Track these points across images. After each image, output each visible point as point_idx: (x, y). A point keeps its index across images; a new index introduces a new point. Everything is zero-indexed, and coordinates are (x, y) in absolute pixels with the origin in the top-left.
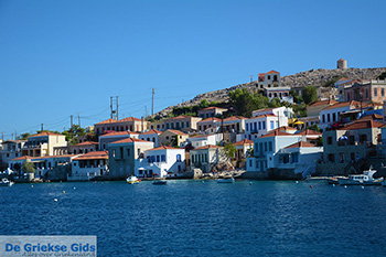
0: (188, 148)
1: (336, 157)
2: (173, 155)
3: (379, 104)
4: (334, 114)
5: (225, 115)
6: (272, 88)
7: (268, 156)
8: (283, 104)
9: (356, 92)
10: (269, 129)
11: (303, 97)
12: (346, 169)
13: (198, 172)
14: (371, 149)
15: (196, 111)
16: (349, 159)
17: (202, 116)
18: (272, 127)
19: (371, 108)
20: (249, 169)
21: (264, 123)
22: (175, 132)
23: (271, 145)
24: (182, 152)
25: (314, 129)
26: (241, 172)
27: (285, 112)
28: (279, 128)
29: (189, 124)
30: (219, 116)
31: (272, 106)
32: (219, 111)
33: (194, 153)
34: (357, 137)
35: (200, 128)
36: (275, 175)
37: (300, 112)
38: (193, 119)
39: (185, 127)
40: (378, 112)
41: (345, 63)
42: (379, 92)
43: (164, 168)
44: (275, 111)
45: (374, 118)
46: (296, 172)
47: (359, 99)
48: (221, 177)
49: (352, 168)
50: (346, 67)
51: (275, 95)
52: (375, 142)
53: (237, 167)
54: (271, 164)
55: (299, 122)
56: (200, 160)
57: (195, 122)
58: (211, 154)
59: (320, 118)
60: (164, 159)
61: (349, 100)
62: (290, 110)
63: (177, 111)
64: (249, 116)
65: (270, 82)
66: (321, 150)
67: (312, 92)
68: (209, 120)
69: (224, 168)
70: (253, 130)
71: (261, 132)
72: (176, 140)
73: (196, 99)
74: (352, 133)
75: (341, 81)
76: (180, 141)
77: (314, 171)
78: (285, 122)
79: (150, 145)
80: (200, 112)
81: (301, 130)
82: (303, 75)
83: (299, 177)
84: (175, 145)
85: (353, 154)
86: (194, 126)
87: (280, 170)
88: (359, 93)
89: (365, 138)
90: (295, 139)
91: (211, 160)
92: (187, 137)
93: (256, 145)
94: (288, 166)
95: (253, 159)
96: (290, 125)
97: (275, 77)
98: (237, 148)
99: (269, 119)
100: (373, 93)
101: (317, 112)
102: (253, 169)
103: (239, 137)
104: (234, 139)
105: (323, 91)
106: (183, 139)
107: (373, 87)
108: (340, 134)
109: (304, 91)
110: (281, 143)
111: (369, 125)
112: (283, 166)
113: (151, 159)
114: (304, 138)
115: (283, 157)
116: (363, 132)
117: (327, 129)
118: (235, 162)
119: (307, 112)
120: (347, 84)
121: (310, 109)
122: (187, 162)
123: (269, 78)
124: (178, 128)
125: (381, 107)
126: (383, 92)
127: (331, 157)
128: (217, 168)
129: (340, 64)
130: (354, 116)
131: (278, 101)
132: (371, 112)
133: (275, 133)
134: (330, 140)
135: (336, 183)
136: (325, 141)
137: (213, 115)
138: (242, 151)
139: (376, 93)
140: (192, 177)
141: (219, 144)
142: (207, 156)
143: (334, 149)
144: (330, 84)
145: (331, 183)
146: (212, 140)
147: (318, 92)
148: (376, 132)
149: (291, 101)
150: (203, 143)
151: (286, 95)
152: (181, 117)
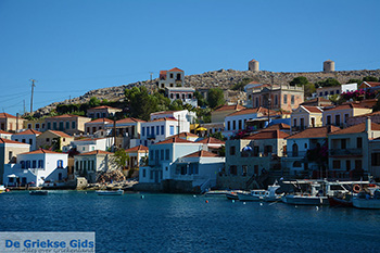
0: (73, 153)
1: (239, 170)
2: (52, 161)
3: (288, 113)
4: (240, 121)
5: (118, 116)
6: (174, 88)
7: (164, 165)
8: (186, 107)
9: (265, 97)
10: (168, 134)
11: (208, 100)
12: (248, 183)
13: (82, 181)
14: (276, 162)
15: (84, 109)
16: (252, 172)
17: (91, 116)
18: (172, 132)
19: (280, 117)
20: (142, 180)
21: (163, 127)
22: (58, 134)
23: (168, 153)
24: (65, 158)
25: (217, 137)
26: (132, 183)
27: (188, 117)
28: (179, 135)
29: (75, 125)
30: (111, 117)
31: (173, 109)
32: (112, 111)
33: (79, 159)
34: (262, 148)
35: (88, 129)
36: (170, 188)
37: (204, 117)
38: (79, 118)
39: (70, 128)
40: (286, 121)
41: (257, 64)
42: (289, 100)
43: (40, 176)
44: (175, 114)
45: (281, 128)
46: (194, 184)
47: (267, 106)
48: (109, 189)
49: (255, 182)
50: (257, 69)
51: (178, 96)
52: (280, 154)
53: (129, 178)
54: (167, 175)
55: (202, 129)
56: (85, 167)
57: (82, 123)
58: (99, 161)
59: (225, 124)
60: (41, 165)
61: (257, 107)
62: (193, 114)
63: (62, 109)
64: (146, 119)
65: (172, 81)
66: (223, 160)
67: (219, 95)
68: (100, 121)
69: (113, 177)
70: (150, 135)
71: (159, 138)
72: (59, 143)
73: (87, 95)
74: (257, 143)
75: (251, 84)
76: (63, 144)
77: (214, 185)
78: (186, 128)
79: (26, 148)
80: (90, 112)
81: (203, 137)
82: (211, 75)
83: (198, 191)
84: (56, 148)
85: (256, 167)
86: (81, 127)
87: (177, 182)
88: (268, 99)
89: (270, 149)
90: (195, 148)
91: (99, 168)
92: (72, 139)
93: (151, 152)
94: (185, 178)
95: (147, 168)
96: (192, 131)
97: (179, 76)
98: (130, 155)
99: (169, 123)
100: (282, 99)
101: (222, 119)
102: (147, 180)
103: (133, 143)
104: (127, 145)
105: (230, 95)
106: (66, 141)
107: (283, 93)
108: (244, 144)
109: (210, 94)
110: (180, 152)
111: (275, 136)
112: (180, 177)
113: (25, 165)
114: (205, 147)
115: (181, 168)
116: (268, 143)
117: (232, 138)
118: (126, 172)
119: (212, 117)
120: (256, 88)
121: (215, 114)
122: (70, 170)
123: (172, 76)
124: (61, 129)
125: (289, 116)
126: (293, 100)
127: (233, 169)
128: (105, 177)
129: (252, 65)
130: (261, 124)
131: (180, 103)
132: (278, 122)
133: (173, 139)
134: (233, 150)
135: (236, 198)
136: (227, 151)
137: (105, 116)
138: (136, 158)
139: (285, 100)
140: (74, 187)
141: (110, 150)
142: (94, 162)
143: (237, 160)
144: (239, 87)
145: (230, 198)
146: (102, 144)
147: (225, 95)
148: (281, 143)
149: (195, 104)
150: (91, 148)
151: (190, 97)
152: (66, 116)
